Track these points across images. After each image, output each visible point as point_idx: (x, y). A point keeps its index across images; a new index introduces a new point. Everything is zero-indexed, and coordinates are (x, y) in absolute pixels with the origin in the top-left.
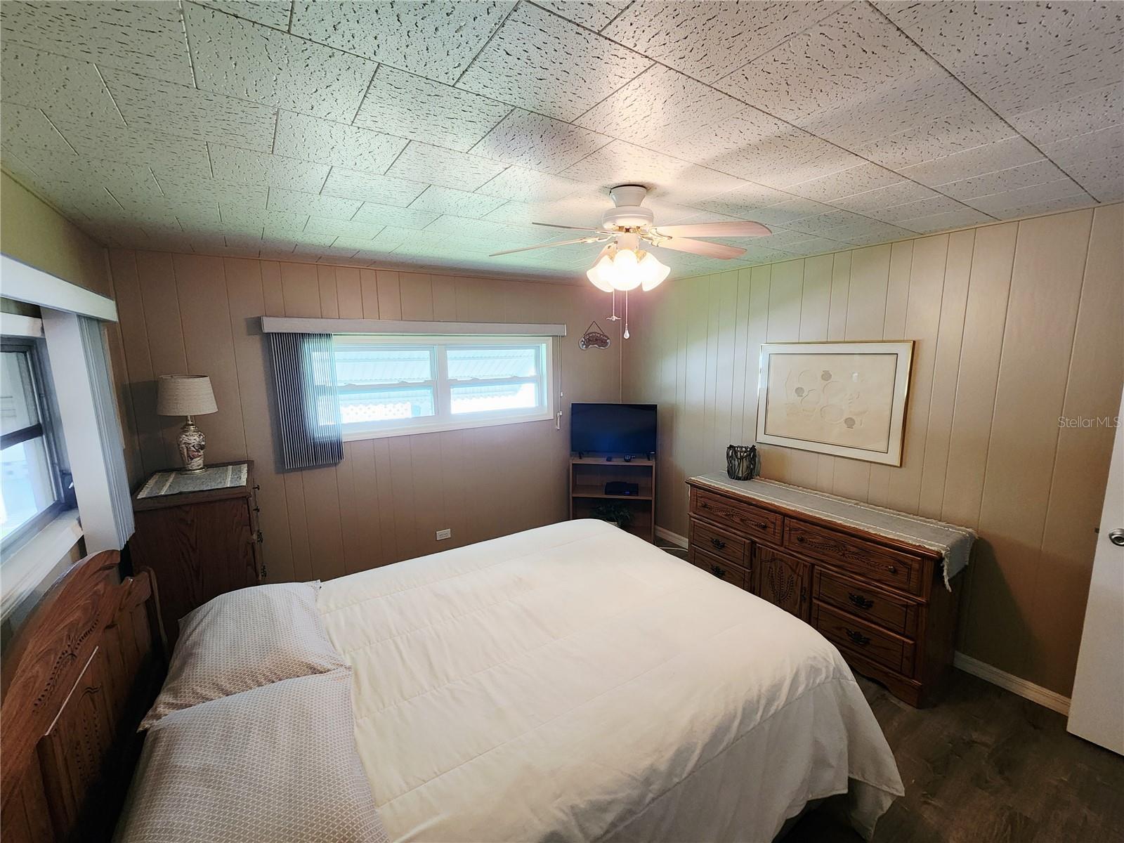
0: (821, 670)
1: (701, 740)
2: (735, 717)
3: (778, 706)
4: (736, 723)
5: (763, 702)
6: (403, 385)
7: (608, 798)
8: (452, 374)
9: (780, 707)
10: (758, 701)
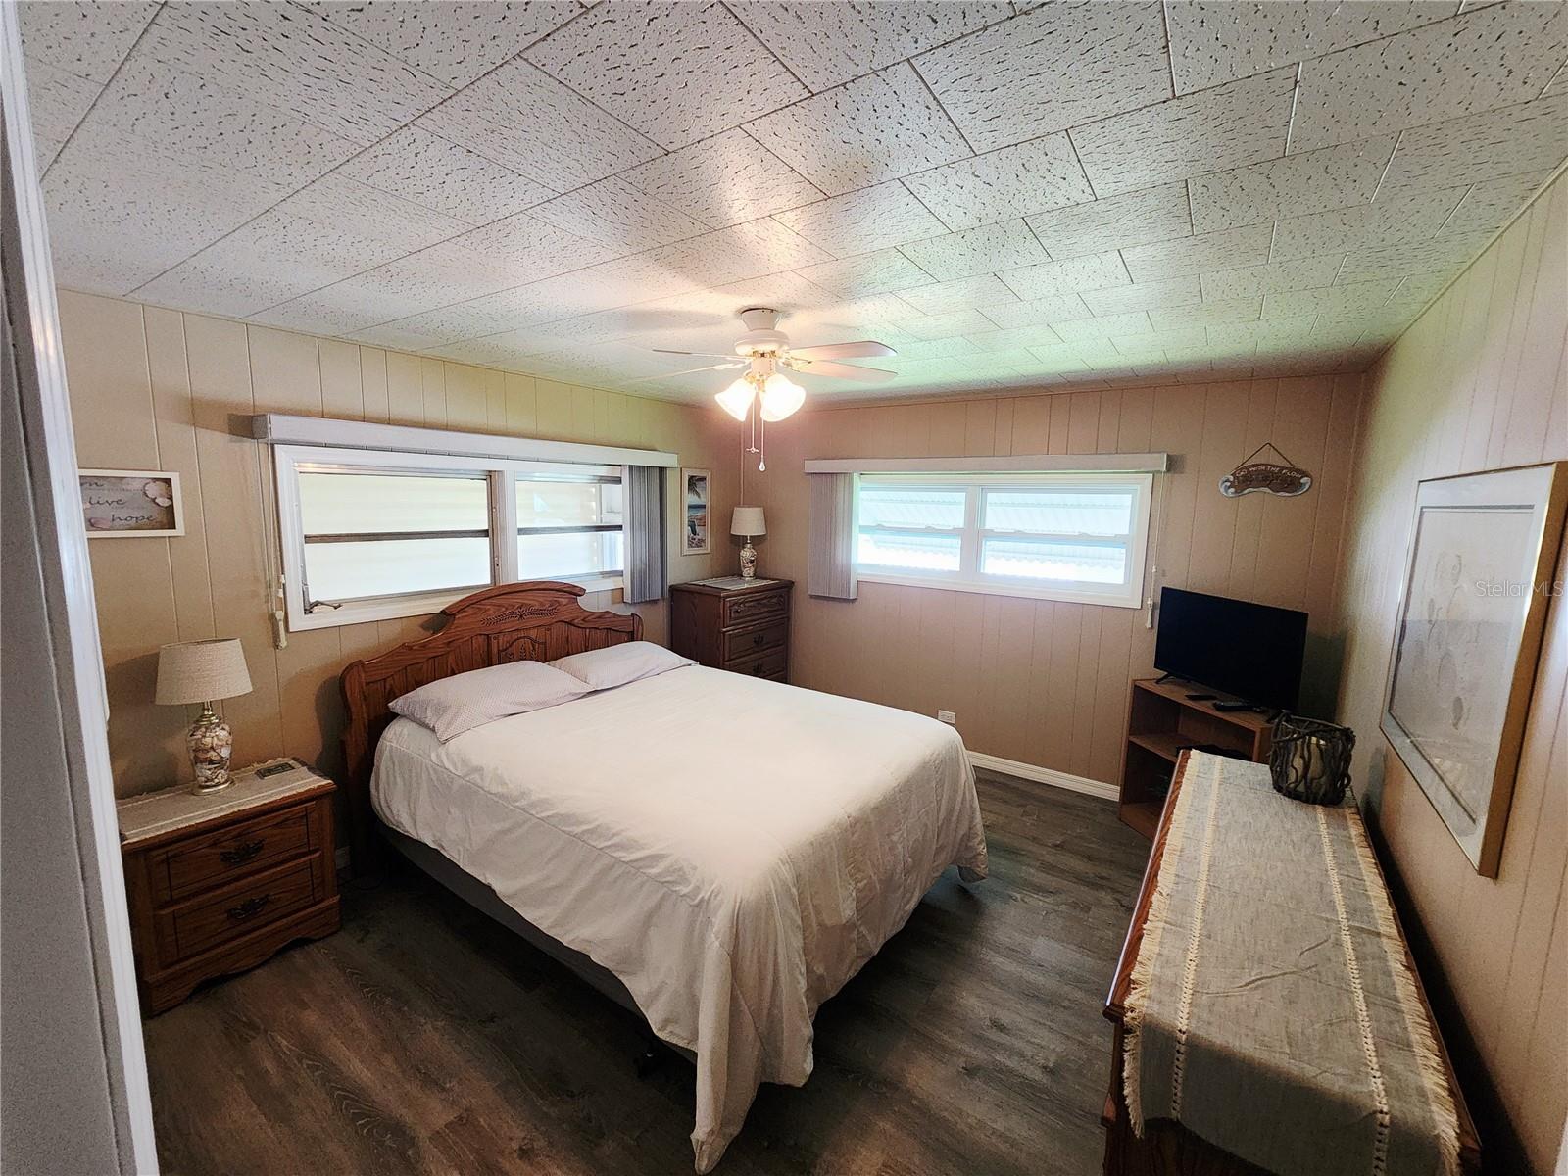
0: (690, 883)
1: (562, 810)
2: (589, 823)
3: (624, 857)
4: (585, 827)
5: (616, 840)
6: (930, 531)
7: (507, 781)
8: (991, 523)
9: (623, 860)
10: (614, 835)
